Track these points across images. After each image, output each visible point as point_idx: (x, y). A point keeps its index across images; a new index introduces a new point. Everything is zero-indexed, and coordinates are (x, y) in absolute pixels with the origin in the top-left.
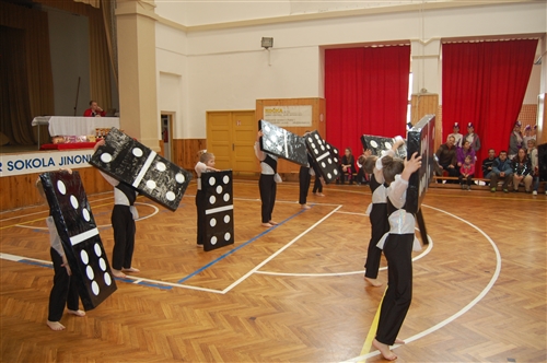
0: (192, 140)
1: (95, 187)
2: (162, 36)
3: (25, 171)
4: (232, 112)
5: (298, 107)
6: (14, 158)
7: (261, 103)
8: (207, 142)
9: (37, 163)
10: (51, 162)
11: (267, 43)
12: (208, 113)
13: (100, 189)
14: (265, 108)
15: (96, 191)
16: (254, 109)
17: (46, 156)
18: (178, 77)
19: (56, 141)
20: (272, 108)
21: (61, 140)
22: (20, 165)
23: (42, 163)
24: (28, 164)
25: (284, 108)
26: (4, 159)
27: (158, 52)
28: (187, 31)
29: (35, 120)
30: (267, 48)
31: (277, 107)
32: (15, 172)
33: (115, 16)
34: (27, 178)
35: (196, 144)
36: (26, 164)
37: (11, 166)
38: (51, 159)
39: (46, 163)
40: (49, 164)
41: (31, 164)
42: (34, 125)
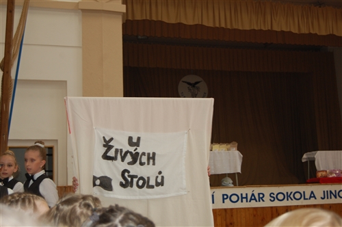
3: (286, 203)
6: (276, 190)
9: (298, 196)
10: (312, 195)
17: (307, 189)
19: (319, 175)
21: (324, 173)
22: (281, 197)
23: (303, 195)
26: (267, 190)
29: (305, 156)
32: (276, 204)
36: (288, 196)
37: (273, 197)
38: (312, 192)
39: (307, 196)
40: (311, 197)
41: (292, 196)
42: (303, 161)
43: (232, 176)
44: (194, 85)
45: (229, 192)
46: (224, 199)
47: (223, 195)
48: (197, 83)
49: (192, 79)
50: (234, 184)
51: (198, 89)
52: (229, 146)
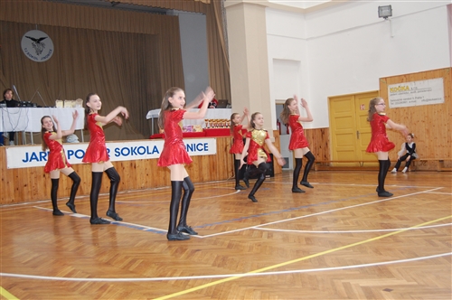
0: (315, 130)
1: (200, 175)
2: (273, 22)
3: (130, 157)
4: (355, 95)
5: (426, 81)
6: (121, 145)
7: (384, 81)
8: (330, 131)
9: (142, 150)
10: (155, 150)
11: (385, 12)
12: (330, 99)
13: (206, 178)
14: (390, 86)
15: (202, 181)
16: (378, 89)
17: (150, 144)
18: (297, 63)
20: (397, 86)
22: (125, 152)
23: (146, 150)
24: (133, 151)
25: (411, 85)
26: (112, 146)
27: (269, 38)
28: (304, 13)
29: (149, 113)
30: (386, 17)
31: (402, 85)
32: (121, 158)
33: (224, 9)
34: (133, 164)
35: (319, 134)
36: (132, 151)
37: (119, 152)
38: (155, 147)
39: (151, 151)
40: (154, 151)
41: (136, 151)
42: (148, 118)
43: (77, 132)
44: (38, 41)
45: (74, 148)
46: (69, 155)
47: (69, 151)
48: (42, 39)
49: (37, 34)
50: (80, 140)
51: (43, 45)
52: (74, 103)
